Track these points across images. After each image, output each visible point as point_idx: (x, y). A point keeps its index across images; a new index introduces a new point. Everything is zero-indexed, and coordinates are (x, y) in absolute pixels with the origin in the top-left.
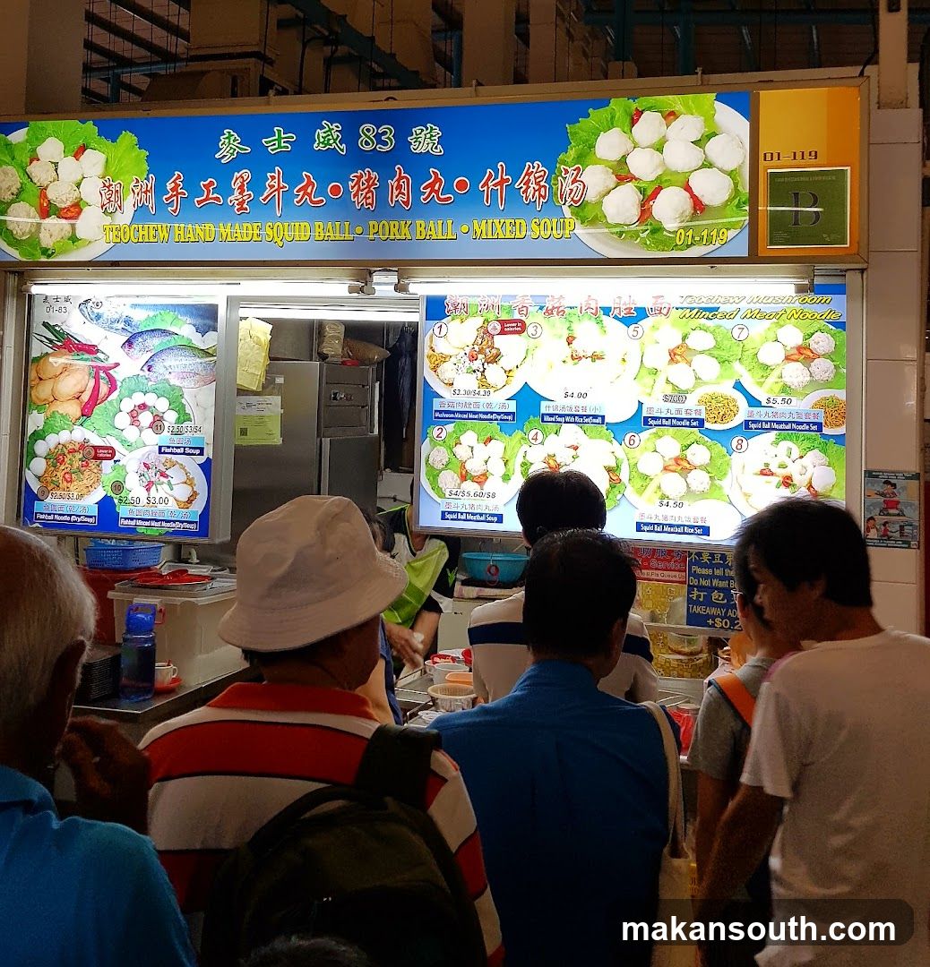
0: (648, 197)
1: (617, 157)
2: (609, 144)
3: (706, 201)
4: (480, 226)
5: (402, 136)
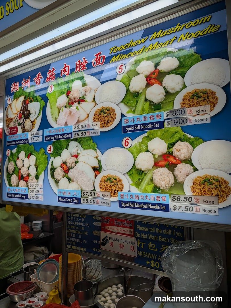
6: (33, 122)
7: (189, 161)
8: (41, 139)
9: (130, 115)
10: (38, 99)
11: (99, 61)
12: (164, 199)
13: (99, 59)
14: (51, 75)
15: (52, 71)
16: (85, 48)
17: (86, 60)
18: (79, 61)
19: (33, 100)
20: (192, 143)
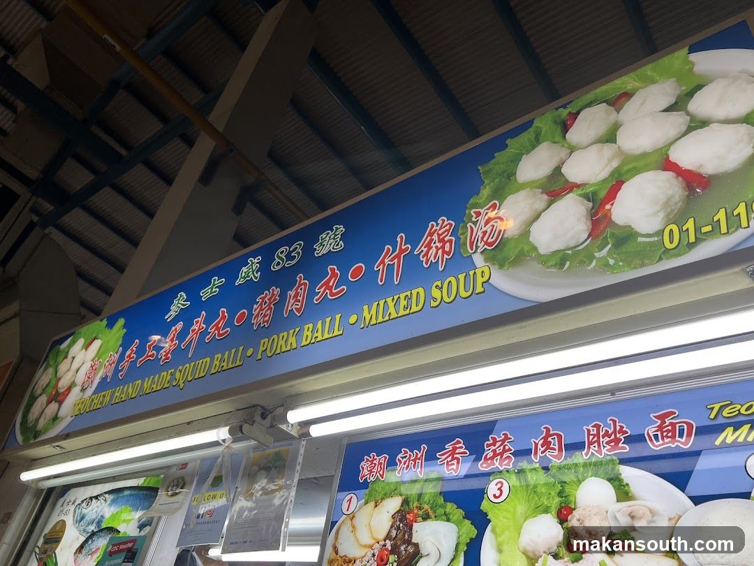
0: (601, 200)
1: (547, 172)
2: (536, 164)
4: (369, 313)
10: (449, 514)
11: (670, 434)
13: (670, 428)
14: (498, 452)
15: (503, 441)
16: (613, 394)
17: (622, 427)
18: (598, 427)
19: (431, 514)
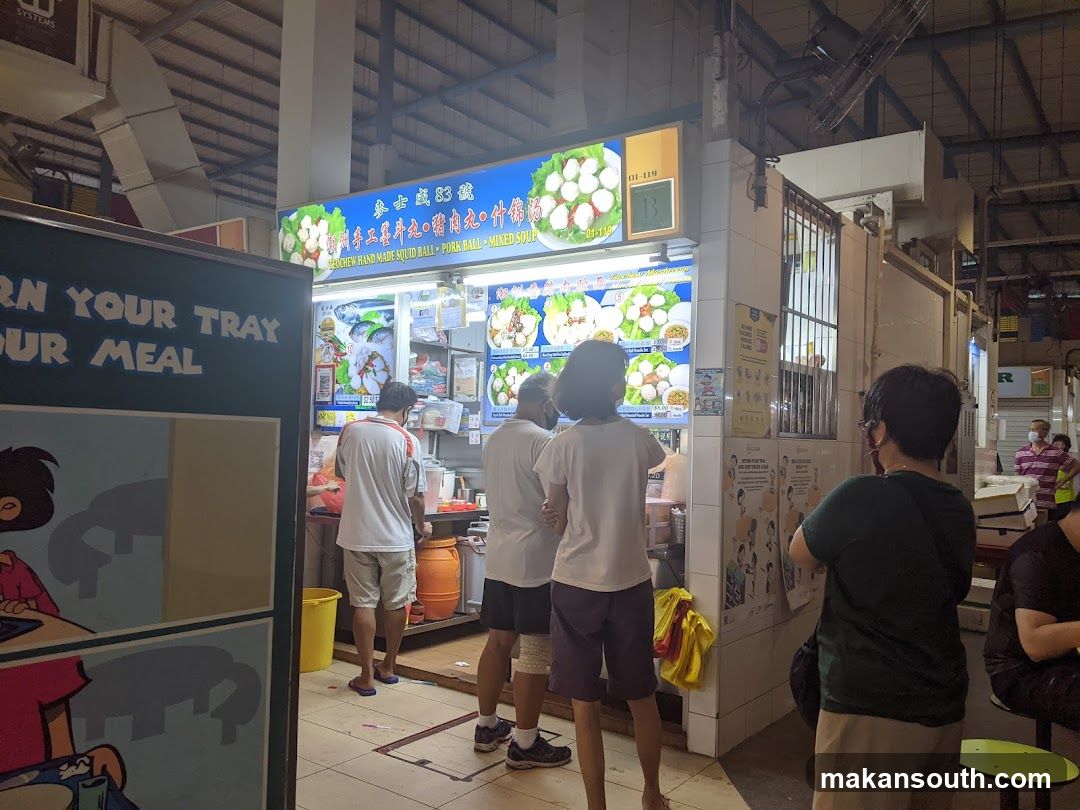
0: (572, 211)
1: (556, 189)
2: (552, 182)
3: (601, 210)
4: (492, 240)
5: (455, 191)
6: (526, 337)
7: (667, 379)
8: (536, 356)
9: (626, 340)
10: (532, 312)
12: (649, 408)
19: (526, 312)
20: (670, 366)
